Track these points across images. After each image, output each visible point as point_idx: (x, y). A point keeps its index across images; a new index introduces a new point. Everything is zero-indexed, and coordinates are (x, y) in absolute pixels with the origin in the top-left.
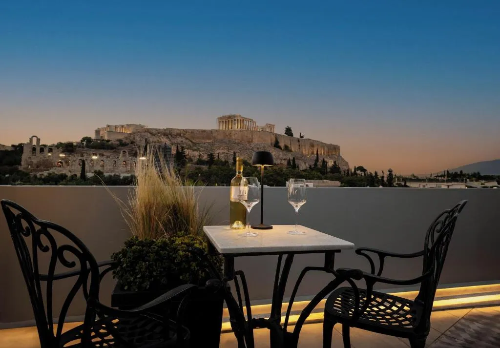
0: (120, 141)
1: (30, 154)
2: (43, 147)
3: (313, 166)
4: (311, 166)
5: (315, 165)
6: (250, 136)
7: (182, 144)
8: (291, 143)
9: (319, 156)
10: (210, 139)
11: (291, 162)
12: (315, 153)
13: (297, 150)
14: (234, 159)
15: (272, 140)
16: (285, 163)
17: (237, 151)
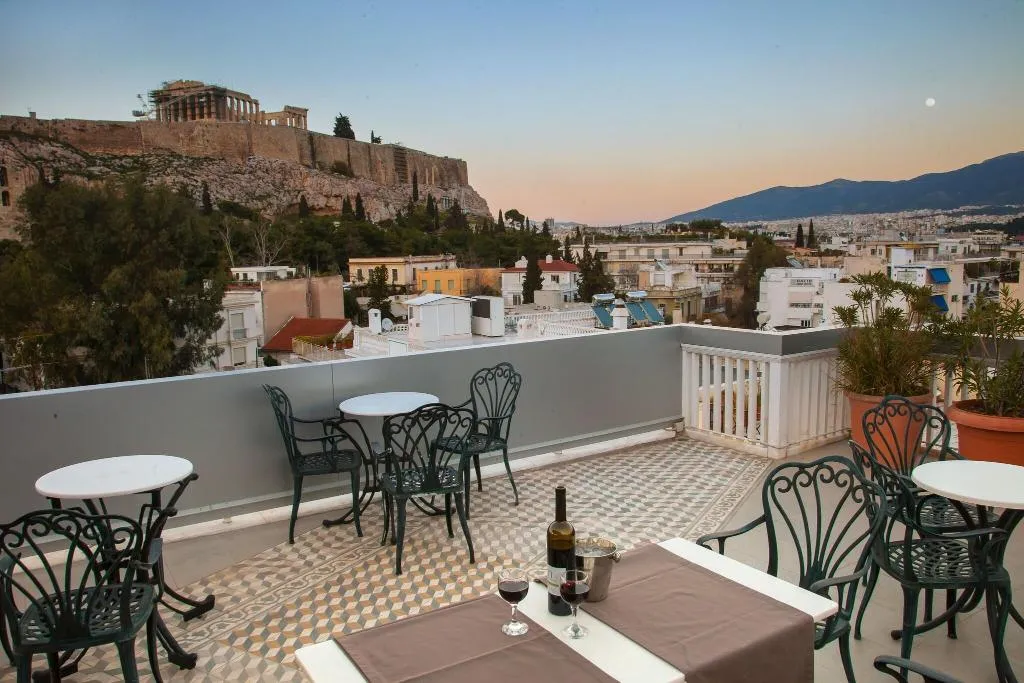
3: (405, 213)
4: (400, 212)
5: (410, 208)
6: (245, 137)
7: (54, 161)
8: (349, 155)
9: (420, 187)
10: (135, 146)
11: (353, 203)
12: (410, 179)
13: (365, 174)
14: (206, 198)
15: (301, 148)
16: (338, 205)
17: (211, 177)
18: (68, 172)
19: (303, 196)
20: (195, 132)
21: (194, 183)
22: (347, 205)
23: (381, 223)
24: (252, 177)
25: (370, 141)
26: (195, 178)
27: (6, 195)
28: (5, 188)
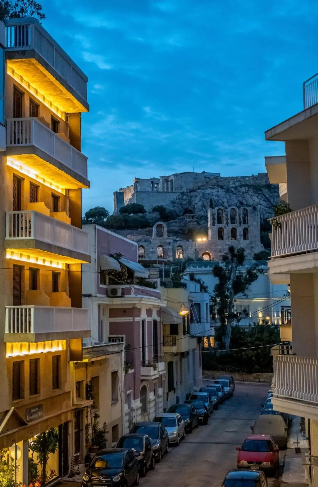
27: (246, 231)
28: (246, 226)
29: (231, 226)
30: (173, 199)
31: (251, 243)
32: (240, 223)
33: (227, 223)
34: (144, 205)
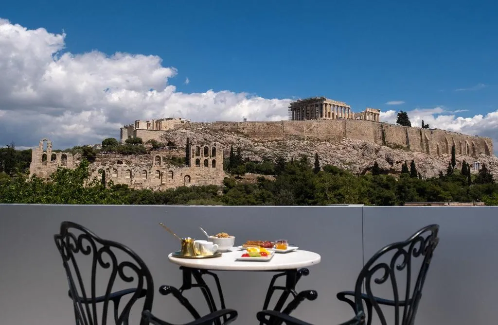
0: (153, 142)
1: (40, 164)
2: (55, 153)
3: (444, 173)
4: (441, 172)
5: (450, 170)
6: (341, 128)
7: (238, 144)
8: (407, 137)
9: (457, 156)
10: (279, 135)
11: (409, 167)
12: (450, 151)
13: (417, 149)
14: (317, 164)
15: (375, 133)
16: (399, 167)
17: (321, 151)
18: (244, 150)
19: (376, 162)
20: (313, 126)
21: (310, 155)
22: (404, 168)
23: (428, 180)
24: (345, 151)
25: (421, 127)
26: (311, 152)
27: (214, 162)
28: (214, 158)
29: (205, 158)
30: (161, 135)
31: (217, 170)
32: (210, 157)
33: (202, 156)
34: (142, 138)
